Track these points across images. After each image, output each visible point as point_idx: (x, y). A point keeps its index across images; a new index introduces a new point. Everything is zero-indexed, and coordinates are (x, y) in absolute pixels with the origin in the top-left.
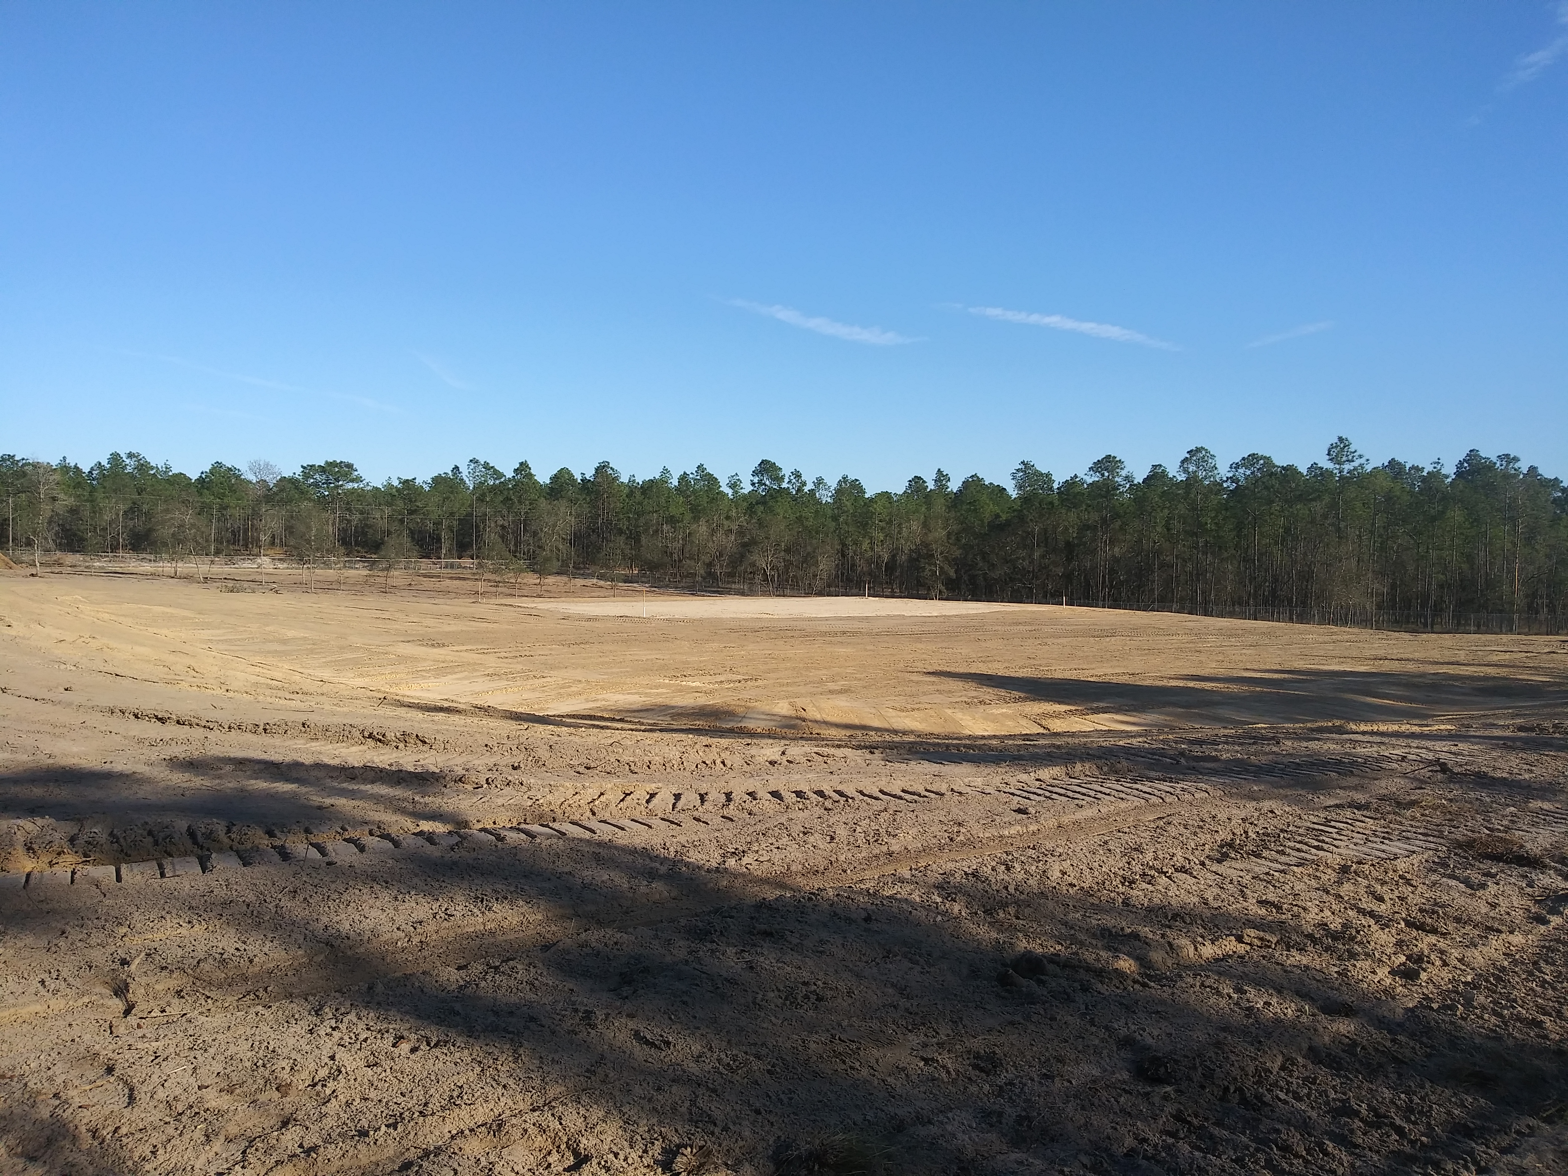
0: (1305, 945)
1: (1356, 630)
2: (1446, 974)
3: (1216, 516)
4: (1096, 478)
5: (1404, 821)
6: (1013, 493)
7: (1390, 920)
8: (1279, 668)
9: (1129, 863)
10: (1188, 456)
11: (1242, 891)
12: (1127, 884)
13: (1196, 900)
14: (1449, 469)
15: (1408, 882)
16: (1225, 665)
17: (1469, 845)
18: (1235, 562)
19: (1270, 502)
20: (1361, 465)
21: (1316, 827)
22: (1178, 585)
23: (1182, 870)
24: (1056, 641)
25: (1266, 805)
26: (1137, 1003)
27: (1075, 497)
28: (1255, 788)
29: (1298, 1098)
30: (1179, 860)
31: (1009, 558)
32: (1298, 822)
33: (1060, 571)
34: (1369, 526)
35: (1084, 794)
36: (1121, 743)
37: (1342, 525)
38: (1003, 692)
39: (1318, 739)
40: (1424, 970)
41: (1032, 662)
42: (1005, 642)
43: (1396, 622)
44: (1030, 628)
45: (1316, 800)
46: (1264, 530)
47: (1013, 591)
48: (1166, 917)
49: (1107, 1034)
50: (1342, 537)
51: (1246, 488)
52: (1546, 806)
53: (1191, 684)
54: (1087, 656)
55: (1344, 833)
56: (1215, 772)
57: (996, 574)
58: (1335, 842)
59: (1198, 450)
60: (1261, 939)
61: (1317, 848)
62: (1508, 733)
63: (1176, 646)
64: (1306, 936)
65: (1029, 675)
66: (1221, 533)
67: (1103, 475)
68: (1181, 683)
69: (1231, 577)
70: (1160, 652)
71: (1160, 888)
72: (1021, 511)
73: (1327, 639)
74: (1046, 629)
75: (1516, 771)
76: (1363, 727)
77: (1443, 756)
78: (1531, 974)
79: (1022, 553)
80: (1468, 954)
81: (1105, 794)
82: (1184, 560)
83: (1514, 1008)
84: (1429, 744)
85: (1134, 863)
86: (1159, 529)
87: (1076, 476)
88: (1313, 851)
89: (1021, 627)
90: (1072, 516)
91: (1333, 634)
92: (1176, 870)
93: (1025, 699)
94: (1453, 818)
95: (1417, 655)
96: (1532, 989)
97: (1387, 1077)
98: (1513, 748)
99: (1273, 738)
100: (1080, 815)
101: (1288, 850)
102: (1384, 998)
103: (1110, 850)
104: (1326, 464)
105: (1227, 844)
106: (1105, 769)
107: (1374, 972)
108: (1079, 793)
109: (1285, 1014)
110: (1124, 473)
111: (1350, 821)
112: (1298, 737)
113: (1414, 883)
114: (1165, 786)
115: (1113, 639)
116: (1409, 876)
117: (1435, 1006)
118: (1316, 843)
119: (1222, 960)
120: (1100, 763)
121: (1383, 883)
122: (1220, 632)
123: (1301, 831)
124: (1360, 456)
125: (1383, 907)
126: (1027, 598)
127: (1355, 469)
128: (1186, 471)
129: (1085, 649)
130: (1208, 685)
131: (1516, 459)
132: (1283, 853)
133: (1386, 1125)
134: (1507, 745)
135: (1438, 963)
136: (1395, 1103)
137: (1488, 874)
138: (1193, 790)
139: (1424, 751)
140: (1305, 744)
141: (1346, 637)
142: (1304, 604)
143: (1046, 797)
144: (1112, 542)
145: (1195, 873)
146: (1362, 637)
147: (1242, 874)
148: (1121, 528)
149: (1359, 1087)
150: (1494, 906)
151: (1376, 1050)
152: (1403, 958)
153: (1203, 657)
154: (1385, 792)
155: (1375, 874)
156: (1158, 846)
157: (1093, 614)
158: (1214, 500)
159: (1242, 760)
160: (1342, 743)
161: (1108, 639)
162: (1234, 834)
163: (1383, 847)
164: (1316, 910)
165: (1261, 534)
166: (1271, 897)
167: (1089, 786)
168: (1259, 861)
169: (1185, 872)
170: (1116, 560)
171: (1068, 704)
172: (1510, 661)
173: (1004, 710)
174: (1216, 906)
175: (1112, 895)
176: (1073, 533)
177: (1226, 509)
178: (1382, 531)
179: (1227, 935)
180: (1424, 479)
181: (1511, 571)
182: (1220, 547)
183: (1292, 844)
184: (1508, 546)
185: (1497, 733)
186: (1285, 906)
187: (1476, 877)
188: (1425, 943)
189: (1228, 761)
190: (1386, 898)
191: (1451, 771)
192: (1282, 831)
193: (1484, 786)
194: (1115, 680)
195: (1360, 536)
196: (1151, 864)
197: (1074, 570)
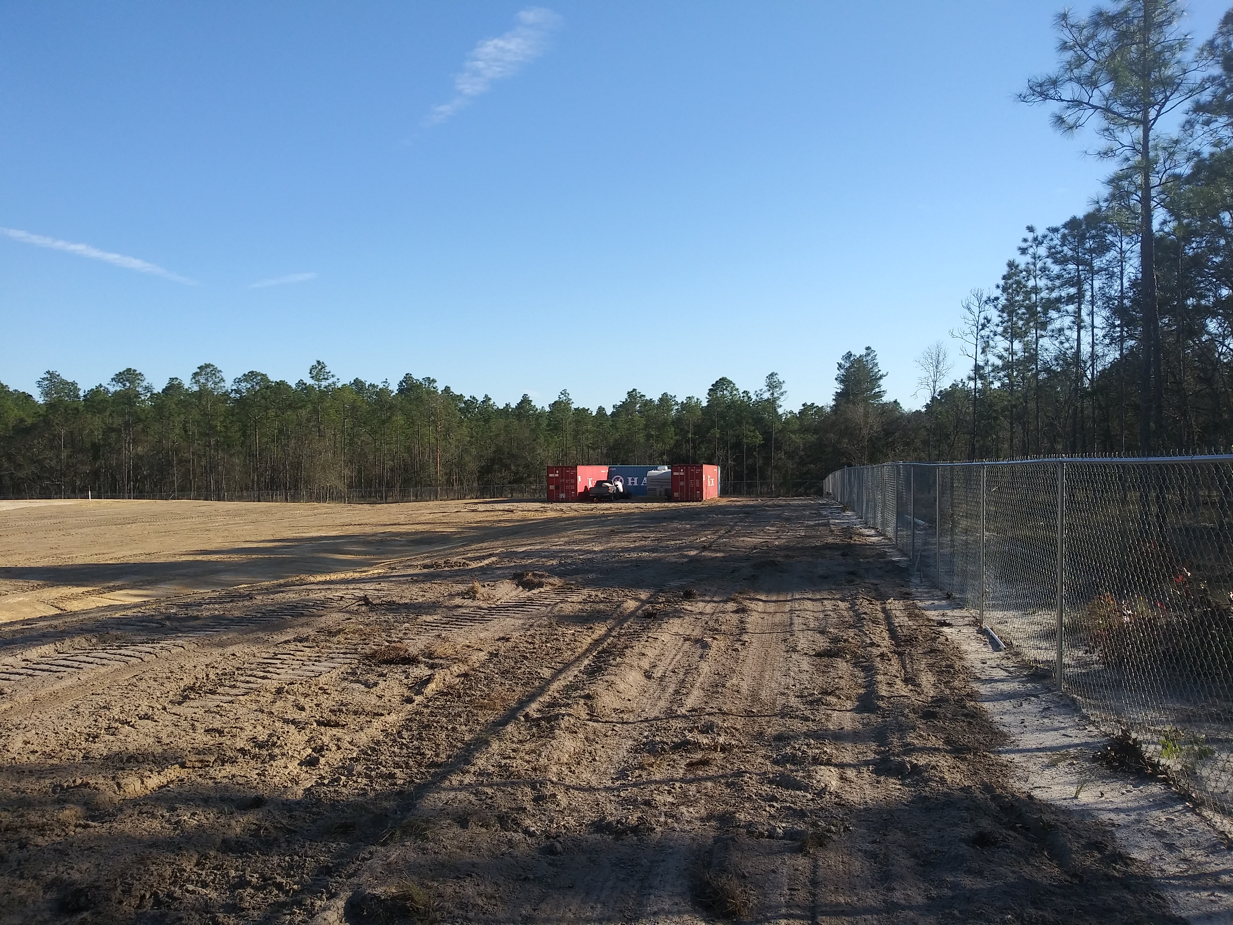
0: (237, 758)
1: (332, 505)
2: (339, 756)
3: (224, 420)
4: (118, 388)
5: (332, 645)
6: (39, 398)
7: (307, 723)
8: (272, 538)
9: (96, 721)
10: (198, 370)
11: (193, 725)
12: (91, 739)
13: (150, 740)
14: (394, 388)
15: (325, 692)
16: (229, 539)
17: (373, 655)
18: (240, 456)
19: (267, 409)
20: (334, 383)
21: (266, 661)
22: (194, 478)
23: (146, 717)
24: (80, 531)
25: (229, 650)
26: (71, 846)
27: (99, 404)
28: (225, 637)
29: (205, 885)
30: (144, 709)
31: (35, 459)
32: (253, 660)
33: (87, 469)
34: (340, 428)
35: (68, 666)
36: (117, 615)
37: (322, 427)
38: (20, 583)
39: (282, 592)
40: (323, 756)
41: (54, 551)
42: (29, 535)
43: (363, 497)
44: (55, 521)
45: (270, 639)
46: (263, 431)
47: (42, 488)
48: (122, 761)
49: (35, 882)
50: (322, 436)
51: (248, 398)
52: (429, 618)
53: (199, 558)
54: (108, 542)
55: (286, 662)
56: (194, 629)
57: (22, 474)
58: (278, 671)
59: (208, 366)
60: (201, 761)
61: (264, 678)
62: (417, 571)
63: (189, 527)
64: (238, 750)
65: (49, 564)
66: (229, 434)
67: (124, 385)
68: (191, 558)
69: (238, 468)
70: (175, 533)
71: (121, 737)
72: (47, 416)
73: (310, 513)
74: (70, 521)
75: (415, 597)
76: (320, 578)
77: (369, 593)
78: (395, 741)
79: (49, 454)
80: (357, 736)
81: (89, 663)
82: (199, 456)
83: (378, 768)
84: (361, 586)
85: (100, 719)
86: (177, 431)
87: (101, 386)
88: (259, 680)
89: (46, 521)
90: (97, 421)
91: (315, 509)
92: (140, 718)
93: (43, 587)
94: (365, 638)
95: (372, 521)
96: (393, 752)
97: (279, 847)
98: (416, 581)
99: (248, 595)
100: (58, 686)
101: (238, 684)
102: (290, 785)
103: (78, 713)
104: (309, 381)
105: (189, 688)
106: (94, 640)
107: (286, 767)
108: (63, 666)
109: (207, 819)
110: (145, 384)
111: (292, 652)
112: (268, 591)
113: (329, 691)
114: (146, 648)
115: (134, 525)
116: (326, 687)
117: (326, 782)
118: (262, 674)
119: (165, 786)
120: (89, 636)
121: (306, 696)
122: (228, 513)
123: (253, 666)
124: (333, 376)
125: (304, 714)
126: (56, 494)
127: (330, 385)
128: (197, 382)
129: (107, 536)
130: (214, 558)
131: (434, 381)
132: (234, 687)
133: (270, 885)
134: (415, 579)
135: (334, 748)
136: (281, 866)
137: (382, 675)
138: (171, 647)
139: (357, 591)
140: (272, 596)
141: (324, 511)
142: (296, 487)
143: (28, 675)
144: (135, 442)
145: (156, 718)
146: (335, 510)
147: (196, 710)
148: (143, 431)
149: (256, 862)
150: (380, 697)
151: (276, 827)
152: (310, 751)
153: (211, 535)
154: (324, 625)
155: (302, 690)
156: (126, 700)
157: (117, 505)
158: (221, 408)
159: (219, 615)
160: (299, 592)
161: (129, 526)
162: (197, 678)
163: (313, 668)
164: (251, 728)
165: (262, 435)
166: (217, 725)
167: (75, 658)
168: (213, 697)
169: (148, 719)
170: (140, 457)
171: (87, 586)
172: (433, 519)
173: (21, 599)
174: (168, 742)
175: (74, 752)
176: (98, 435)
177: (233, 415)
178: (349, 430)
179: (172, 765)
180: (377, 393)
181: (435, 459)
182: (228, 446)
183: (242, 678)
184: (433, 441)
185: (410, 571)
186: (226, 730)
187: (372, 678)
188: (327, 736)
189: (208, 618)
190: (307, 707)
191: (371, 603)
192: (238, 669)
193: (391, 610)
194: (132, 560)
195: (335, 435)
196: (117, 717)
197: (101, 467)
